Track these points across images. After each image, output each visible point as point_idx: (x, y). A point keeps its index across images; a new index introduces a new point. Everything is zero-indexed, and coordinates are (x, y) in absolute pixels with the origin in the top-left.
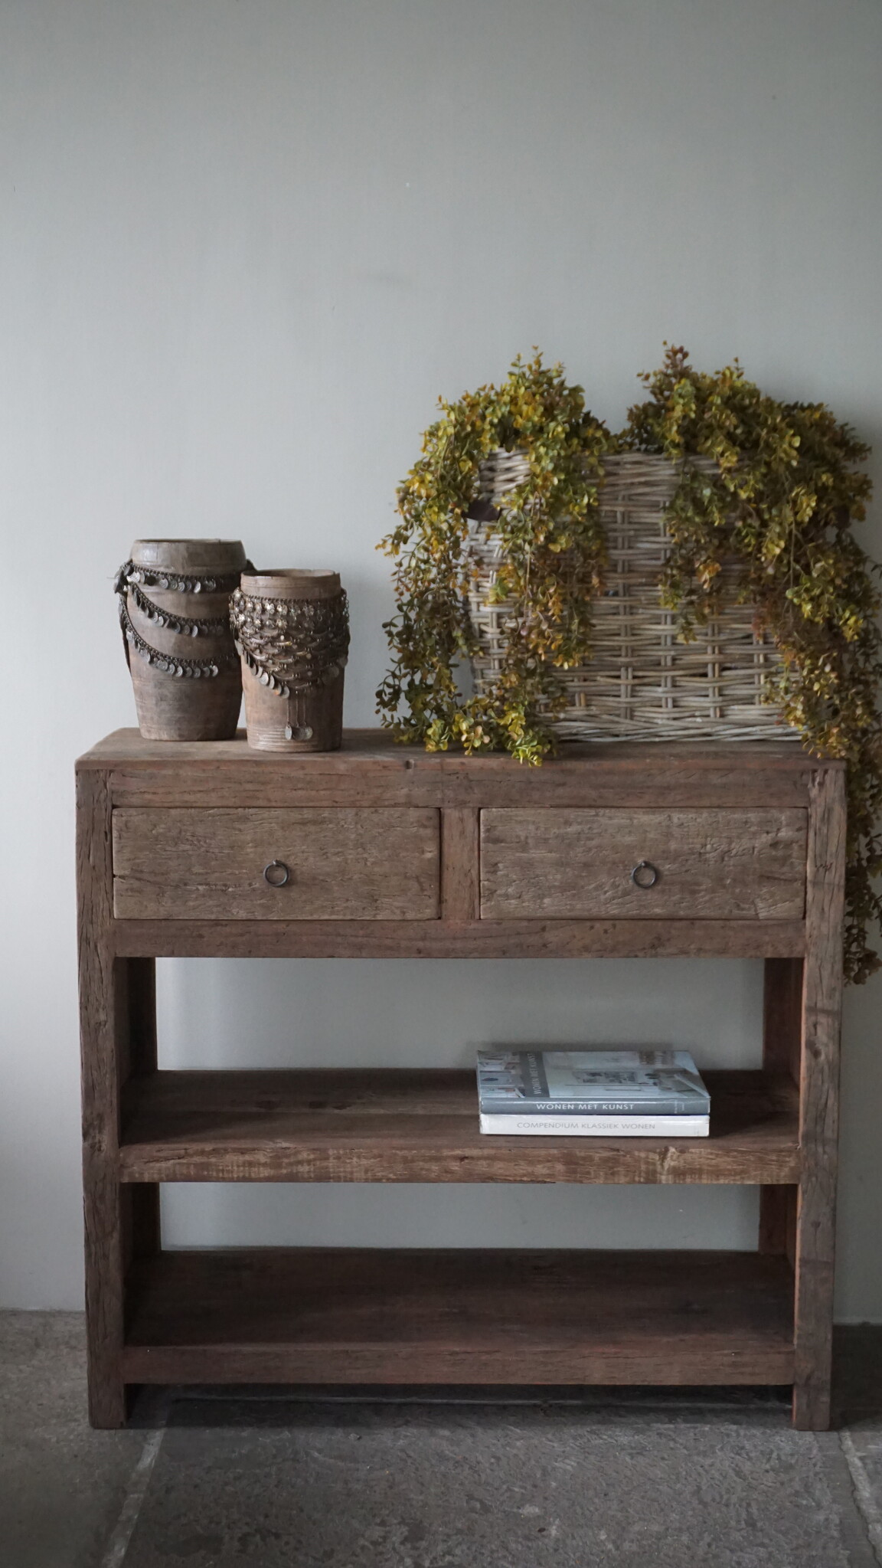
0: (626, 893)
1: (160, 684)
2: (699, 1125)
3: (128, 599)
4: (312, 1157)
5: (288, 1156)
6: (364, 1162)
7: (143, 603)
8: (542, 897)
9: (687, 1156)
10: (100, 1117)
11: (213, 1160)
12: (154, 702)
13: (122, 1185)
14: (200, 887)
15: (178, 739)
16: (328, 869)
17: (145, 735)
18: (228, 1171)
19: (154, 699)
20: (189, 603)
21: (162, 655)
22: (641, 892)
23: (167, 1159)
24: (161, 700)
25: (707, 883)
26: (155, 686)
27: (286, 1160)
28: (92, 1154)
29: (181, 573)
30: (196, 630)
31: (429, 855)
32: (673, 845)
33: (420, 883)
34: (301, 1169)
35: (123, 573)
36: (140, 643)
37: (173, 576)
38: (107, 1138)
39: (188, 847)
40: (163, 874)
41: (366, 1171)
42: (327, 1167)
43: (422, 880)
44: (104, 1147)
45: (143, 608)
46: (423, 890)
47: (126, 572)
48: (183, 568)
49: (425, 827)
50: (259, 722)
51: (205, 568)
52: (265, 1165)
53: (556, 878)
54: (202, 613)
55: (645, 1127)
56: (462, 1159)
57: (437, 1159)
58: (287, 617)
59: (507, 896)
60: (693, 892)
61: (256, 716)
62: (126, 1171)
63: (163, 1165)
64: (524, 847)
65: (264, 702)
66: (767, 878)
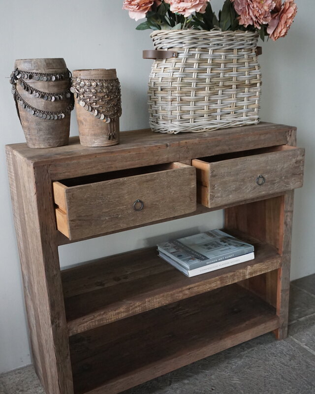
0: (254, 188)
1: (38, 124)
2: (251, 256)
3: (17, 86)
4: (140, 304)
5: (132, 306)
6: (158, 300)
7: (28, 88)
8: (228, 195)
9: (253, 267)
10: (58, 313)
11: (104, 316)
12: (36, 132)
13: (70, 338)
14: (107, 218)
15: (49, 147)
16: (157, 199)
17: (31, 146)
18: (110, 319)
19: (36, 130)
20: (49, 86)
21: (39, 110)
22: (259, 187)
23: (87, 322)
24: (40, 130)
25: (278, 180)
26: (37, 125)
27: (131, 308)
28: (56, 330)
29: (44, 72)
30: (53, 98)
31: (193, 186)
32: (268, 168)
33: (190, 199)
34: (136, 309)
35: (14, 74)
36: (26, 105)
37: (41, 74)
38: (62, 322)
39: (101, 201)
40: (90, 215)
41: (159, 303)
42: (146, 306)
43: (191, 196)
44: (61, 325)
45: (28, 90)
46: (191, 200)
47: (16, 74)
48: (45, 70)
49: (192, 175)
50: (95, 135)
51: (54, 70)
52: (123, 312)
53: (233, 187)
54: (54, 90)
55: (237, 261)
56: (189, 289)
57: (181, 292)
58: (107, 88)
59: (218, 197)
60: (274, 184)
61: (93, 132)
62: (70, 332)
63: (85, 324)
64: (223, 177)
65: (97, 126)
66: (294, 174)
